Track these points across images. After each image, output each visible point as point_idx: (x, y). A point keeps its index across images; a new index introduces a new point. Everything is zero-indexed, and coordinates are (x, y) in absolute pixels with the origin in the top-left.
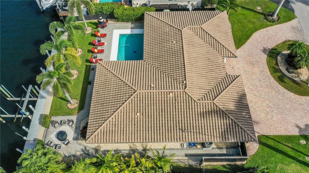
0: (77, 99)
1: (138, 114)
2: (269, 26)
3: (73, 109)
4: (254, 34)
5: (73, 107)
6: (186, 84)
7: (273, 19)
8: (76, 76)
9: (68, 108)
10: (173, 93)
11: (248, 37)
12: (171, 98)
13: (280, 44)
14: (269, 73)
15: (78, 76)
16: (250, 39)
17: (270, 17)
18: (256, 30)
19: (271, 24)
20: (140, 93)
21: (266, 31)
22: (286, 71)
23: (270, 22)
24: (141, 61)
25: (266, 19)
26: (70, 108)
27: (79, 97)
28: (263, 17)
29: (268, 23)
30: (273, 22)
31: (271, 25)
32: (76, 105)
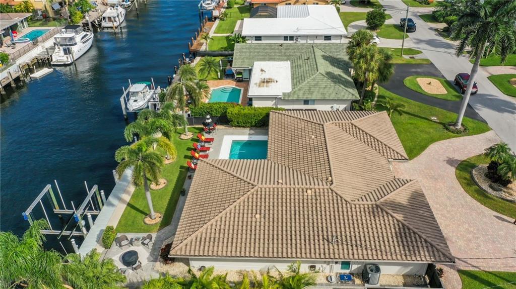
0: (160, 213)
1: (258, 216)
2: (453, 138)
3: (152, 225)
4: (432, 145)
5: (153, 222)
6: (332, 181)
7: (457, 129)
8: (164, 185)
9: (145, 223)
10: (313, 190)
11: (423, 148)
12: (310, 197)
13: (473, 157)
14: (462, 189)
15: (167, 186)
16: (426, 150)
17: (452, 127)
18: (433, 141)
19: (455, 135)
20: (261, 189)
21: (450, 142)
22: (489, 188)
23: (453, 132)
24: (263, 160)
25: (447, 129)
26: (149, 223)
27: (163, 210)
28: (441, 126)
29: (451, 134)
30: (458, 134)
31: (457, 137)
32: (159, 220)
